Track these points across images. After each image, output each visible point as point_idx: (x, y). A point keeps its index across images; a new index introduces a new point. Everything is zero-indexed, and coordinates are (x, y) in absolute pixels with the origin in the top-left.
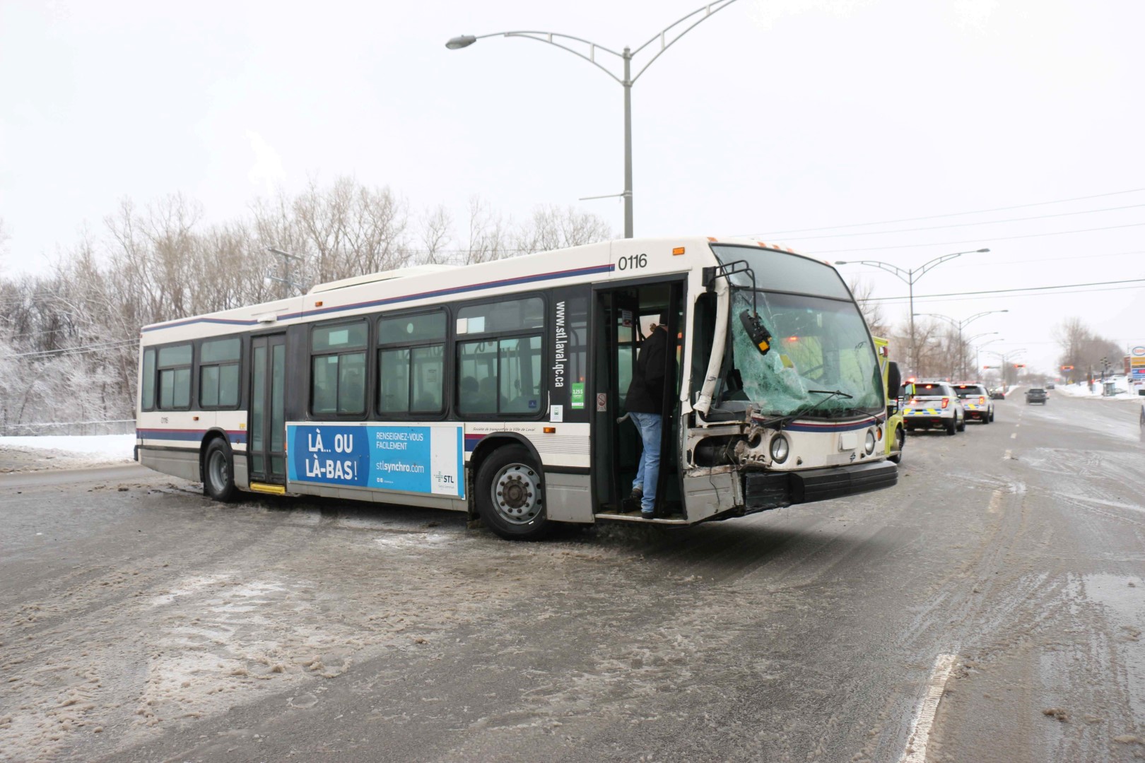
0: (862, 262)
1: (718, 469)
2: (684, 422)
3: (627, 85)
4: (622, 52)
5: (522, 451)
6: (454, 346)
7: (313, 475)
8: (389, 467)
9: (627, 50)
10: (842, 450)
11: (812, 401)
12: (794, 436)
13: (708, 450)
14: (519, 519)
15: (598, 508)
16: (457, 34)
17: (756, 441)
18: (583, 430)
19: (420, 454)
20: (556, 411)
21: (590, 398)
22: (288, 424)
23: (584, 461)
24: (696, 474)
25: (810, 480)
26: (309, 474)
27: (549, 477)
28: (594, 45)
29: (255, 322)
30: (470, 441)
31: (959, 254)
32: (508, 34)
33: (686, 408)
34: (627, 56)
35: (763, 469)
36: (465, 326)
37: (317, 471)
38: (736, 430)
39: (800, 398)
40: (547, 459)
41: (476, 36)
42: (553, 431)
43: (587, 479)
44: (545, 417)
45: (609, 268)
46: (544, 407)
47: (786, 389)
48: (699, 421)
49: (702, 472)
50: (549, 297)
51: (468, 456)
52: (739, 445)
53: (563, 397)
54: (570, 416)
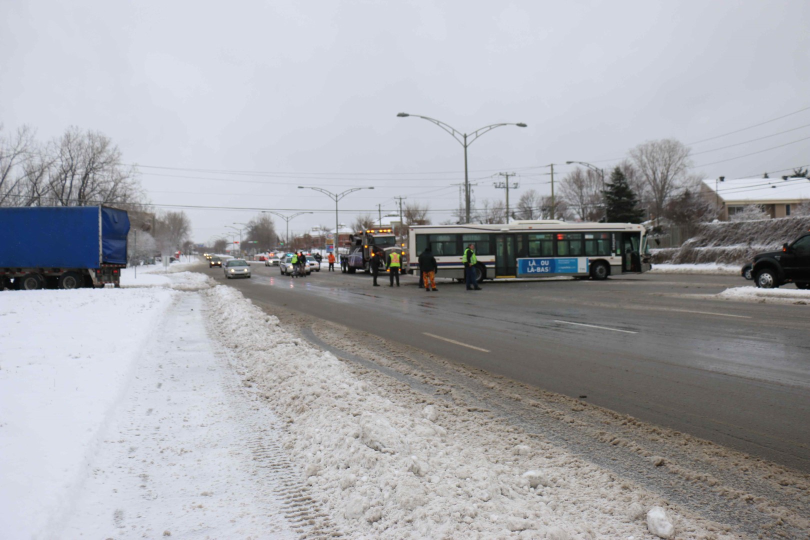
3: (466, 147)
4: (463, 134)
5: (606, 263)
6: (584, 241)
7: (531, 271)
8: (563, 268)
9: (465, 135)
14: (601, 276)
16: (401, 112)
18: (620, 258)
19: (575, 264)
20: (613, 254)
21: (621, 252)
22: (518, 259)
23: (620, 264)
26: (528, 271)
27: (611, 267)
28: (454, 130)
29: (499, 230)
30: (590, 261)
32: (422, 117)
34: (465, 137)
36: (587, 237)
37: (532, 270)
40: (611, 263)
41: (409, 113)
42: (613, 258)
43: (620, 267)
44: (610, 255)
46: (610, 253)
50: (611, 233)
51: (589, 264)
53: (615, 252)
54: (617, 255)
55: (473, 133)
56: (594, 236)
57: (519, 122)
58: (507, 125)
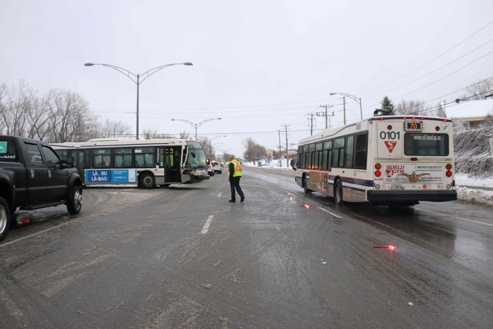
0: (180, 120)
1: (187, 175)
2: (181, 168)
3: (138, 84)
4: (137, 75)
5: (151, 174)
6: (134, 155)
7: (94, 180)
8: (117, 178)
9: (138, 75)
10: (202, 173)
11: (199, 165)
12: (197, 170)
13: (185, 172)
14: (148, 185)
15: (165, 182)
16: (88, 62)
17: (192, 171)
18: (163, 169)
19: (127, 175)
20: (157, 167)
21: (164, 164)
22: (85, 170)
23: (163, 174)
24: (183, 176)
25: (200, 177)
26: (92, 180)
27: (156, 177)
28: (129, 72)
29: (74, 147)
30: (138, 172)
31: (212, 120)
32: (104, 65)
33: (181, 166)
34: (138, 77)
35: (193, 175)
36: (136, 151)
37: (95, 179)
38: (190, 169)
39: (198, 164)
40: (155, 174)
41: (94, 63)
42: (157, 170)
43: (164, 178)
44: (155, 167)
45: (168, 143)
46: (155, 165)
47: (196, 163)
48: (184, 168)
49: (184, 175)
50: (156, 148)
51: (138, 175)
52: (190, 171)
53: (159, 164)
54: (160, 167)
55: (146, 73)
56: (142, 151)
57: (186, 62)
58: (175, 65)
